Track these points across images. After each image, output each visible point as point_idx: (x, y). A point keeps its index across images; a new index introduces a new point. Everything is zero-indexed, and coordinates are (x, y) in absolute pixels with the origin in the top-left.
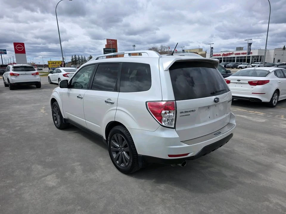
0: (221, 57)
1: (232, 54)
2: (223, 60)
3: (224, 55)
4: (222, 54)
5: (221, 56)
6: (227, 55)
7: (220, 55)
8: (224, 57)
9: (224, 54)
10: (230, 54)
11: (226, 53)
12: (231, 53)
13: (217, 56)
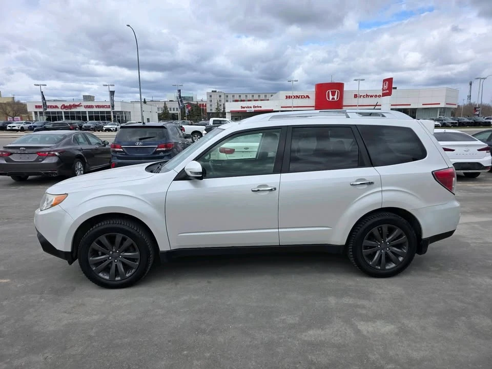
0: (60, 110)
1: (78, 106)
2: (65, 116)
3: (65, 107)
4: (59, 104)
5: (58, 108)
6: (70, 107)
7: (56, 107)
8: (65, 110)
9: (63, 105)
10: (75, 106)
11: (67, 104)
12: (77, 104)
13: (51, 108)
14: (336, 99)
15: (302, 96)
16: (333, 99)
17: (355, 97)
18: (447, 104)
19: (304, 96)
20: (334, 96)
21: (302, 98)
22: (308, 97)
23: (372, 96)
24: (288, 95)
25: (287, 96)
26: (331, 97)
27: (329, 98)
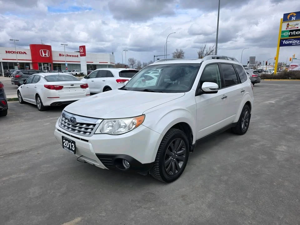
14: (47, 56)
15: (20, 52)
16: (45, 56)
17: (60, 56)
18: (111, 63)
19: (22, 52)
20: (46, 54)
21: (20, 53)
22: (25, 53)
23: (70, 56)
24: (8, 50)
25: (6, 51)
26: (44, 54)
27: (42, 55)
